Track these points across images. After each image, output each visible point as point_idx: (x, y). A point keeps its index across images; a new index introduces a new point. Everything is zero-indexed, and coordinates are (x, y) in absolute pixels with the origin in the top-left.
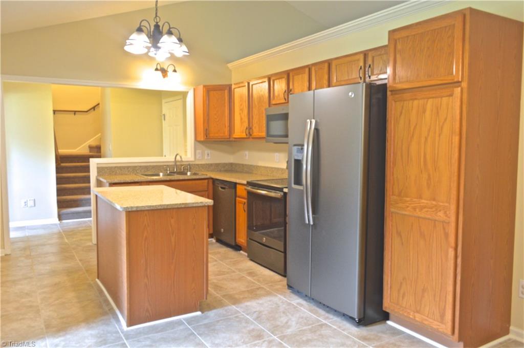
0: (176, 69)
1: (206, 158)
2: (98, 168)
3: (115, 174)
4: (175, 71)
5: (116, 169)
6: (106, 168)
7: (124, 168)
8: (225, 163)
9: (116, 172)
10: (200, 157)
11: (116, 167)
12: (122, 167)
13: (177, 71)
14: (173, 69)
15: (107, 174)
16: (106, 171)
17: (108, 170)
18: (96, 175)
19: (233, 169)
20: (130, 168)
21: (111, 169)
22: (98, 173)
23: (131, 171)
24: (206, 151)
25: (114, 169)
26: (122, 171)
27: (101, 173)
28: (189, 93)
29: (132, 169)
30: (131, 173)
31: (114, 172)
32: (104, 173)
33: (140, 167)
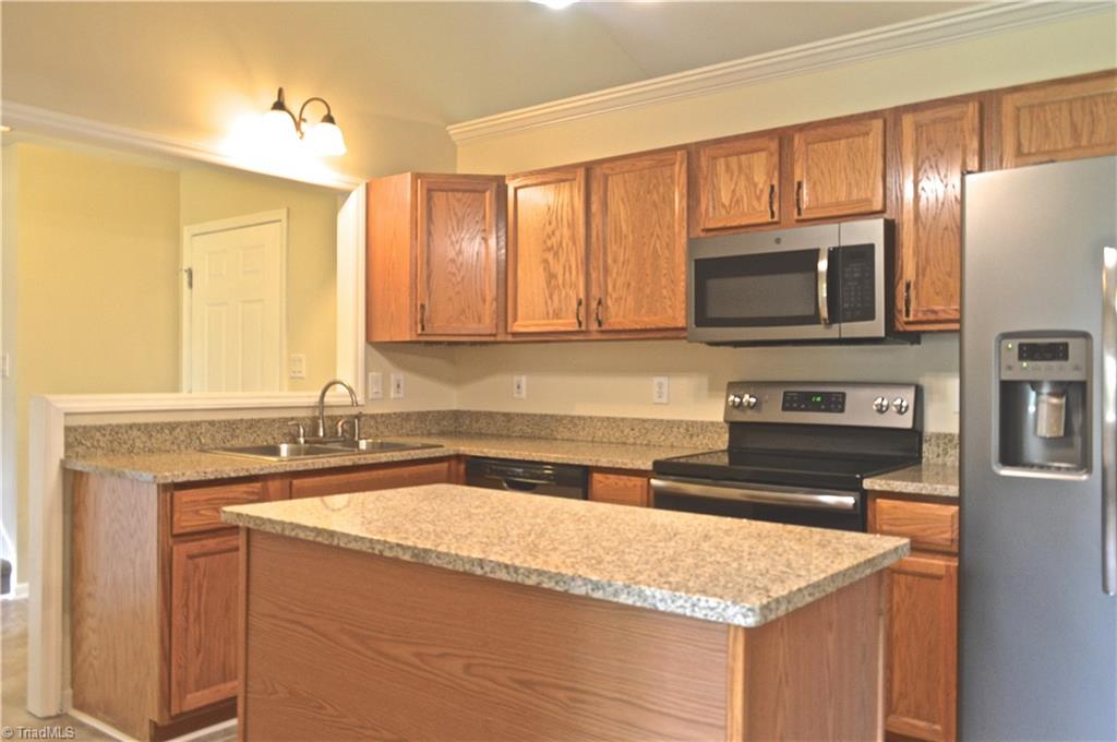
0: (333, 114)
1: (392, 395)
2: (68, 429)
3: (130, 451)
4: (329, 119)
5: (135, 433)
6: (99, 429)
7: (160, 427)
8: (439, 412)
9: (133, 446)
10: (377, 393)
11: (131, 426)
12: (155, 424)
13: (336, 120)
14: (326, 113)
15: (99, 452)
16: (98, 441)
17: (104, 435)
18: (62, 455)
19: (461, 429)
20: (178, 430)
21: (117, 433)
22: (68, 446)
23: (182, 438)
24: (392, 376)
25: (127, 432)
26: (153, 440)
27: (80, 450)
28: (351, 196)
29: (185, 432)
30: (183, 447)
31: (125, 443)
32: (93, 446)
33: (212, 423)
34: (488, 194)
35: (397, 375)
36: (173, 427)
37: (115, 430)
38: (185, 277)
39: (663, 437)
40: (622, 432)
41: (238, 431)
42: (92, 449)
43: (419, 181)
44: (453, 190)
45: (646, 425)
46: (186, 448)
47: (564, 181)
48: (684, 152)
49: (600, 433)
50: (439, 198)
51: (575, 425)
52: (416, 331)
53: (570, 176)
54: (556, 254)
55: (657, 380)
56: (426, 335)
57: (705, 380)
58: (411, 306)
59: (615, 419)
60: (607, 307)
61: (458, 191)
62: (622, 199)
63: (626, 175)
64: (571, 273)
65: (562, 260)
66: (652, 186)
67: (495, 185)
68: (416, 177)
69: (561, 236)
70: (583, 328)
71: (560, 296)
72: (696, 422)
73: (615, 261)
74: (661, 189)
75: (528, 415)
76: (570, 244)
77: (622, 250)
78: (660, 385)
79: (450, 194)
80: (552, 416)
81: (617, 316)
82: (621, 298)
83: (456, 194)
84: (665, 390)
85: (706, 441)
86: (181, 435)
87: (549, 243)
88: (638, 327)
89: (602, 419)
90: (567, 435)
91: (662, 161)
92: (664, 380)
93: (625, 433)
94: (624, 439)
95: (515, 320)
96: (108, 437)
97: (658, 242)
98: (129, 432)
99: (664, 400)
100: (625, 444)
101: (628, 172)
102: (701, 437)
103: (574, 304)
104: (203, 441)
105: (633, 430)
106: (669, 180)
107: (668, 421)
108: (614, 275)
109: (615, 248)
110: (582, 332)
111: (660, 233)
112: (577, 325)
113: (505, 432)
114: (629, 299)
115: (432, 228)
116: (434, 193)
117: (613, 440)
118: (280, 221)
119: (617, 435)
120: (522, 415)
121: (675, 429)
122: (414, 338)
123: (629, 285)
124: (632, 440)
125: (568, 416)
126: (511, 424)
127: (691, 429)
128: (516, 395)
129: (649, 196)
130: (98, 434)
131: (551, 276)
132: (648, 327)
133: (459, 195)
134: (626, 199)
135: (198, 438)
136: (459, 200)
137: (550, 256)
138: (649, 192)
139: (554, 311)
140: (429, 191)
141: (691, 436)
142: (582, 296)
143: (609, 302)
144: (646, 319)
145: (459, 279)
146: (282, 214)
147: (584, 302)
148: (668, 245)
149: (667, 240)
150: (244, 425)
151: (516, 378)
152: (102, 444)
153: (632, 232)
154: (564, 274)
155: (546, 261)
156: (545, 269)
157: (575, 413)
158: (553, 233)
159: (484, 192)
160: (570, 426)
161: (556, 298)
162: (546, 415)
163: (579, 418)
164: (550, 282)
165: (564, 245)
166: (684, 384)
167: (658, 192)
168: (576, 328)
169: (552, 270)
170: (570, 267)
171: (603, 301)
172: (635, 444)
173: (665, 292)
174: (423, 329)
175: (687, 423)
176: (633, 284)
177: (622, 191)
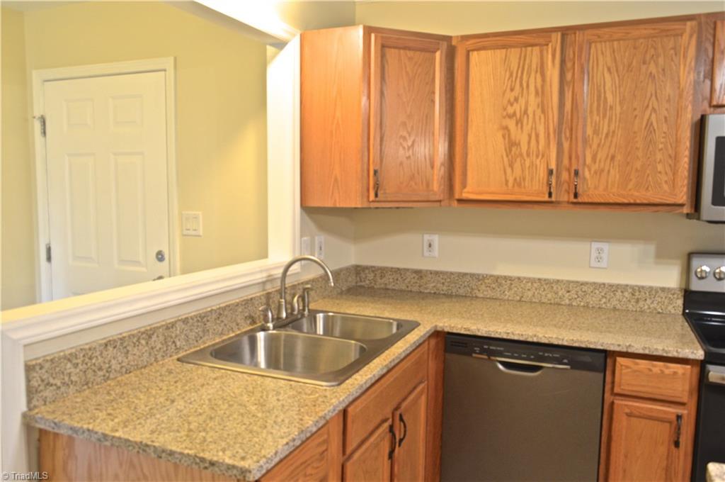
2: (29, 369)
3: (106, 379)
5: (110, 352)
6: (70, 357)
7: (136, 338)
9: (109, 371)
11: (105, 345)
12: (130, 336)
15: (72, 390)
16: (70, 374)
17: (76, 365)
18: (23, 407)
19: (363, 284)
20: (154, 338)
21: (91, 358)
22: (31, 392)
23: (160, 346)
24: (316, 238)
25: (101, 354)
26: (130, 357)
27: (48, 393)
28: (287, 47)
29: (161, 338)
30: (159, 357)
31: (100, 369)
32: (64, 384)
33: (185, 321)
34: (438, 54)
35: (321, 238)
36: (149, 334)
37: (88, 353)
38: (37, 126)
39: (604, 300)
40: (556, 293)
41: (208, 324)
42: (63, 389)
43: (373, 36)
44: (405, 48)
45: (585, 288)
46: (163, 356)
47: (532, 45)
48: (694, 23)
49: (530, 294)
50: (392, 54)
51: (500, 285)
52: (368, 197)
53: (542, 41)
54: (519, 122)
55: (595, 245)
56: (378, 202)
57: (651, 248)
58: (363, 171)
59: (548, 282)
60: (585, 178)
61: (409, 49)
62: (609, 69)
63: (615, 43)
64: (538, 142)
65: (527, 128)
66: (648, 57)
67: (444, 45)
68: (368, 31)
69: (527, 103)
70: (553, 199)
71: (522, 166)
72: (643, 287)
73: (596, 132)
74: (661, 60)
75: (442, 273)
76: (539, 112)
77: (606, 121)
78: (600, 251)
79: (402, 51)
80: (472, 275)
81: (596, 188)
82: (602, 171)
83: (408, 52)
84: (605, 256)
85: (655, 305)
86: (156, 341)
87: (510, 110)
88: (626, 201)
89: (532, 281)
90: (489, 293)
91: (663, 31)
92: (605, 246)
93: (560, 294)
94: (558, 300)
95: (464, 185)
96: (80, 367)
97: (654, 115)
98: (105, 353)
99: (603, 264)
100: (559, 304)
101: (618, 40)
102: (649, 301)
103: (542, 173)
104: (178, 343)
105: (568, 292)
106: (672, 52)
107: (611, 286)
108: (595, 146)
109: (596, 118)
110: (551, 202)
111: (656, 107)
112: (547, 195)
113: (415, 289)
114: (612, 172)
115: (385, 88)
116: (387, 50)
117: (544, 300)
118: (165, 70)
119: (549, 296)
120: (437, 273)
121: (619, 293)
122: (366, 205)
123: (613, 158)
124: (567, 302)
125: (491, 276)
126: (424, 280)
127: (637, 294)
128: (426, 254)
129: (644, 68)
130: (69, 365)
131: (512, 144)
132: (638, 201)
133: (410, 53)
134: (613, 70)
135: (174, 342)
136: (410, 59)
137: (511, 124)
138: (644, 63)
139: (515, 179)
140: (383, 46)
141: (637, 301)
142: (553, 166)
143: (587, 174)
144: (636, 194)
145: (410, 143)
146: (169, 63)
147: (554, 172)
148: (666, 118)
149: (666, 112)
150: (214, 316)
151: (427, 237)
152: (74, 378)
153: (621, 102)
154: (529, 143)
155: (506, 128)
156: (504, 137)
157: (497, 273)
158: (516, 100)
159: (435, 52)
160: (494, 286)
161: (517, 165)
162: (465, 274)
163: (505, 278)
164: (511, 151)
165: (530, 111)
166: (626, 250)
167: (657, 65)
168: (546, 198)
169: (513, 137)
170: (537, 136)
171: (580, 172)
172: (570, 305)
173: (660, 167)
174: (376, 195)
175: (633, 287)
176: (619, 157)
177: (609, 59)
